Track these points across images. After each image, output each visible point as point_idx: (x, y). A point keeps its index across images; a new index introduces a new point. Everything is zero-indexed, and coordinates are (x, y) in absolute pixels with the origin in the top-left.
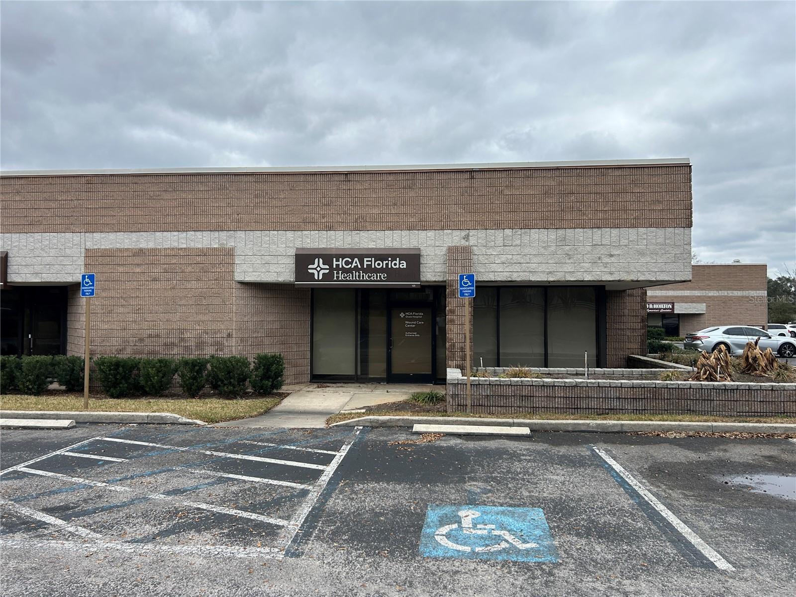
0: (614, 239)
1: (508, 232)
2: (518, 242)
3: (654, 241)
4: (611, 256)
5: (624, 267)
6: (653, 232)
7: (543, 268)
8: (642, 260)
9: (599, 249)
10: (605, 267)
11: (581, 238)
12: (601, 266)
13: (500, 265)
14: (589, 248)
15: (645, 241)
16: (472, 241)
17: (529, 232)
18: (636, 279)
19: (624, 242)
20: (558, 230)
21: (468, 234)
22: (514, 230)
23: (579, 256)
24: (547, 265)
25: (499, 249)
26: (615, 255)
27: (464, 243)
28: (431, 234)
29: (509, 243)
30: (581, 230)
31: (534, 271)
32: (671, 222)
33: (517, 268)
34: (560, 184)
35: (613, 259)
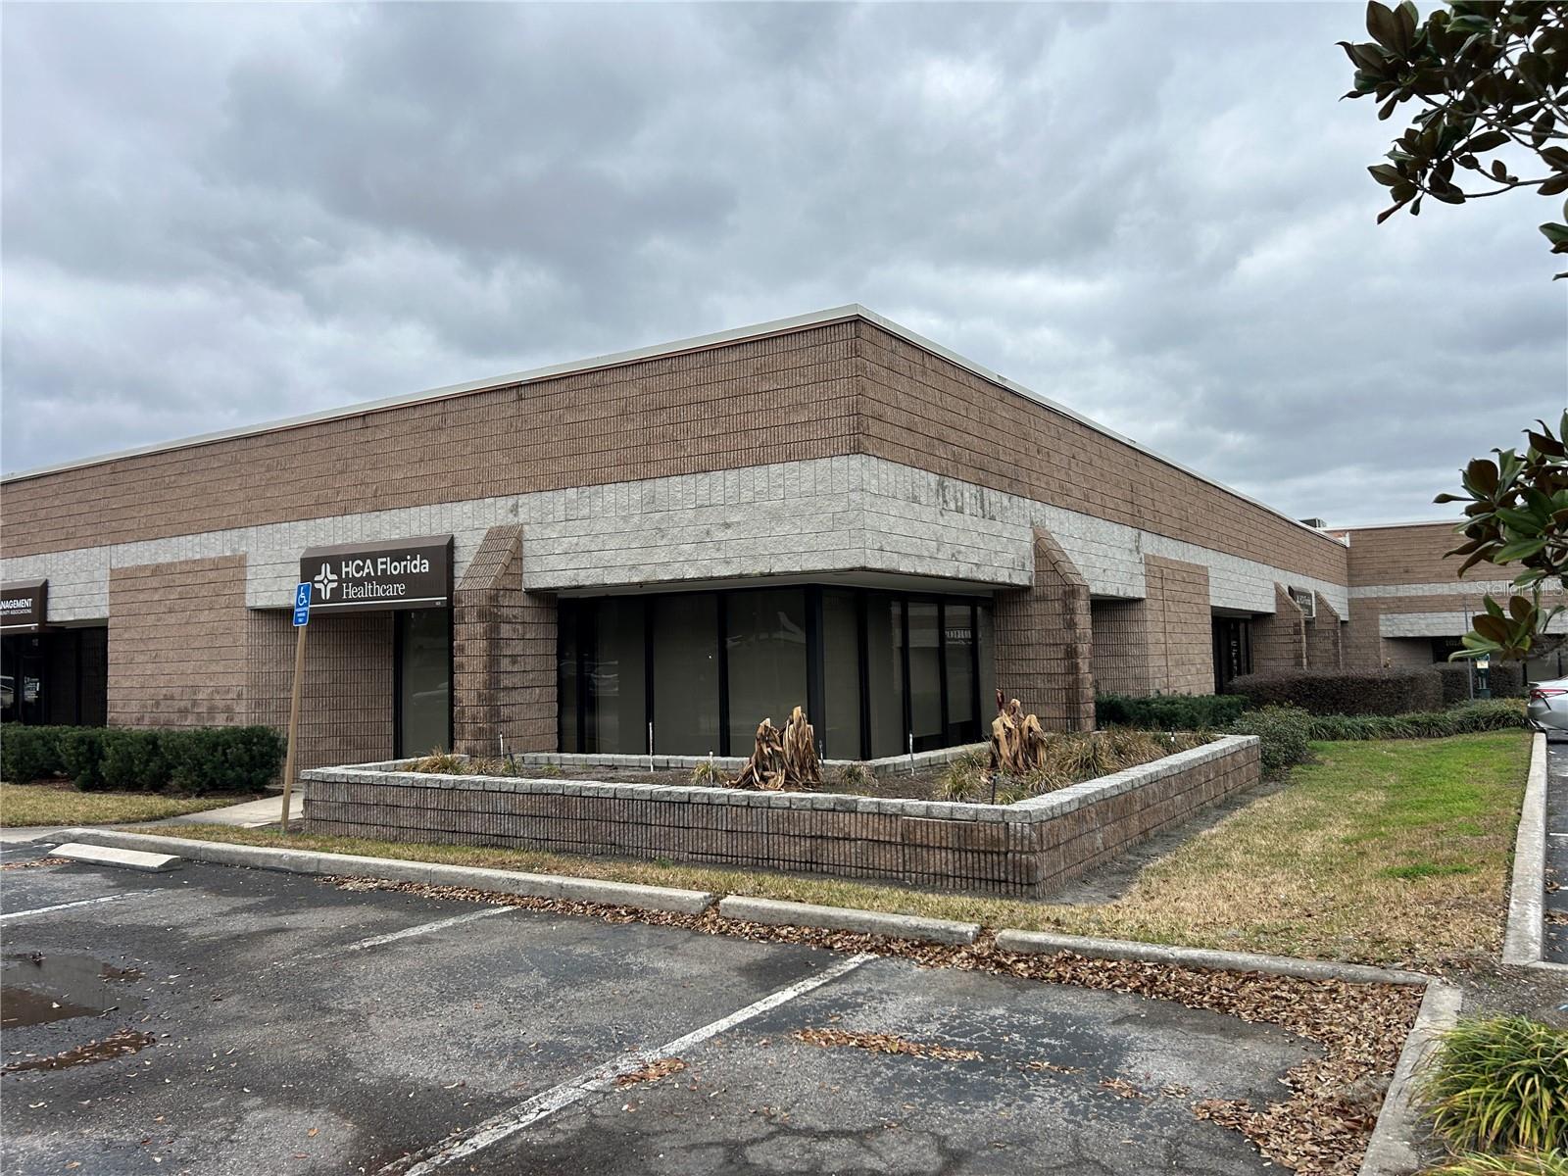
0: (730, 492)
1: (572, 493)
2: (586, 512)
3: (796, 489)
4: (727, 526)
5: (747, 547)
6: (794, 471)
7: (623, 558)
8: (778, 529)
9: (708, 514)
10: (718, 550)
11: (679, 495)
12: (711, 548)
13: (561, 556)
14: (691, 514)
15: (781, 491)
16: (522, 517)
17: (600, 490)
18: (768, 571)
19: (746, 496)
20: (645, 482)
21: (517, 502)
22: (580, 489)
23: (676, 531)
24: (628, 551)
25: (558, 527)
26: (732, 523)
27: (511, 520)
28: (468, 507)
29: (573, 514)
30: (678, 479)
31: (609, 565)
32: (824, 446)
33: (584, 561)
34: (646, 391)
35: (729, 531)
